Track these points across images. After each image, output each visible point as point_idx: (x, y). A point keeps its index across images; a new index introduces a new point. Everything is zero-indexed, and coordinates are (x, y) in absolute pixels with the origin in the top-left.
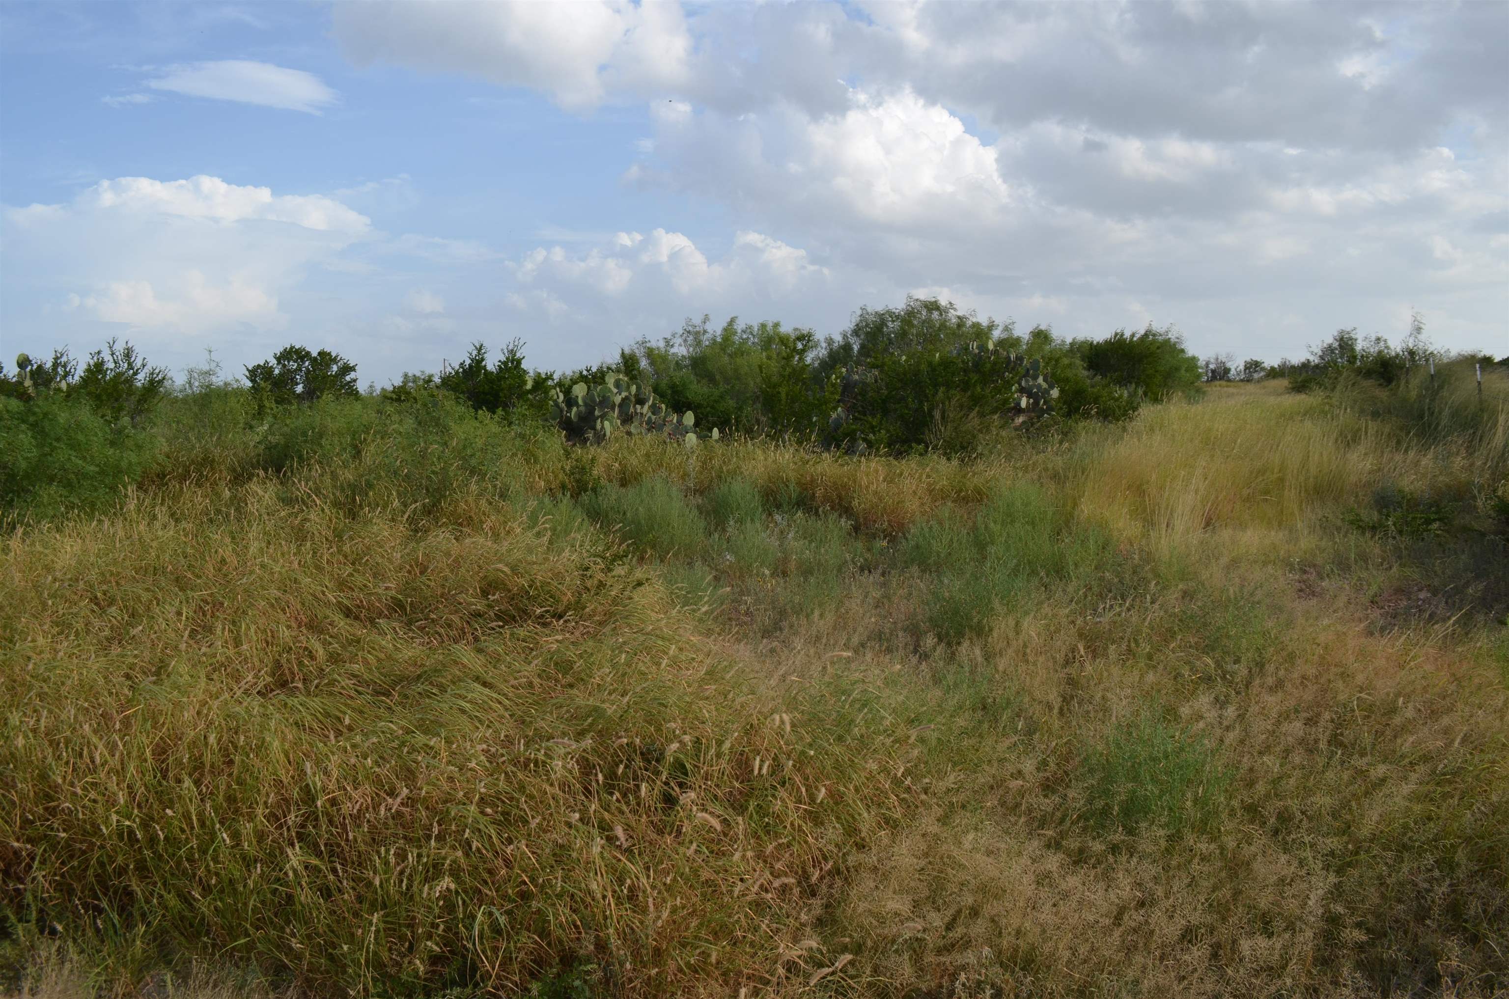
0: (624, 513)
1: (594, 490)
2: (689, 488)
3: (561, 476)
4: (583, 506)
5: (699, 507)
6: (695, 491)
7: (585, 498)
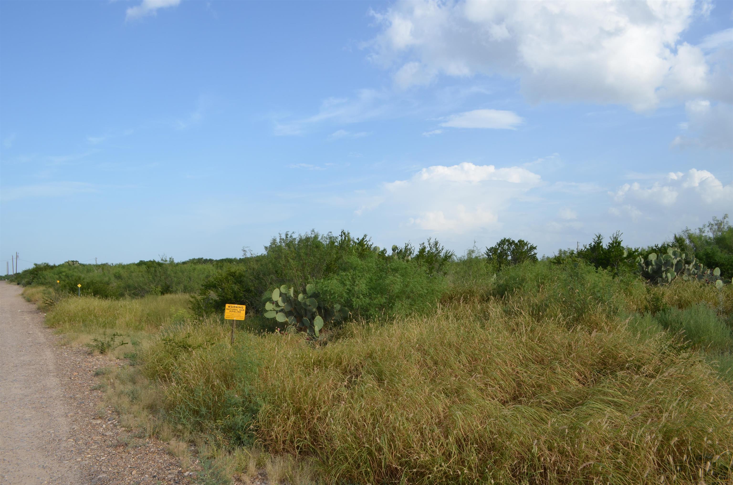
0: (681, 323)
1: (664, 310)
2: (719, 311)
3: (645, 302)
4: (657, 318)
5: (726, 321)
6: (723, 312)
7: (658, 314)
